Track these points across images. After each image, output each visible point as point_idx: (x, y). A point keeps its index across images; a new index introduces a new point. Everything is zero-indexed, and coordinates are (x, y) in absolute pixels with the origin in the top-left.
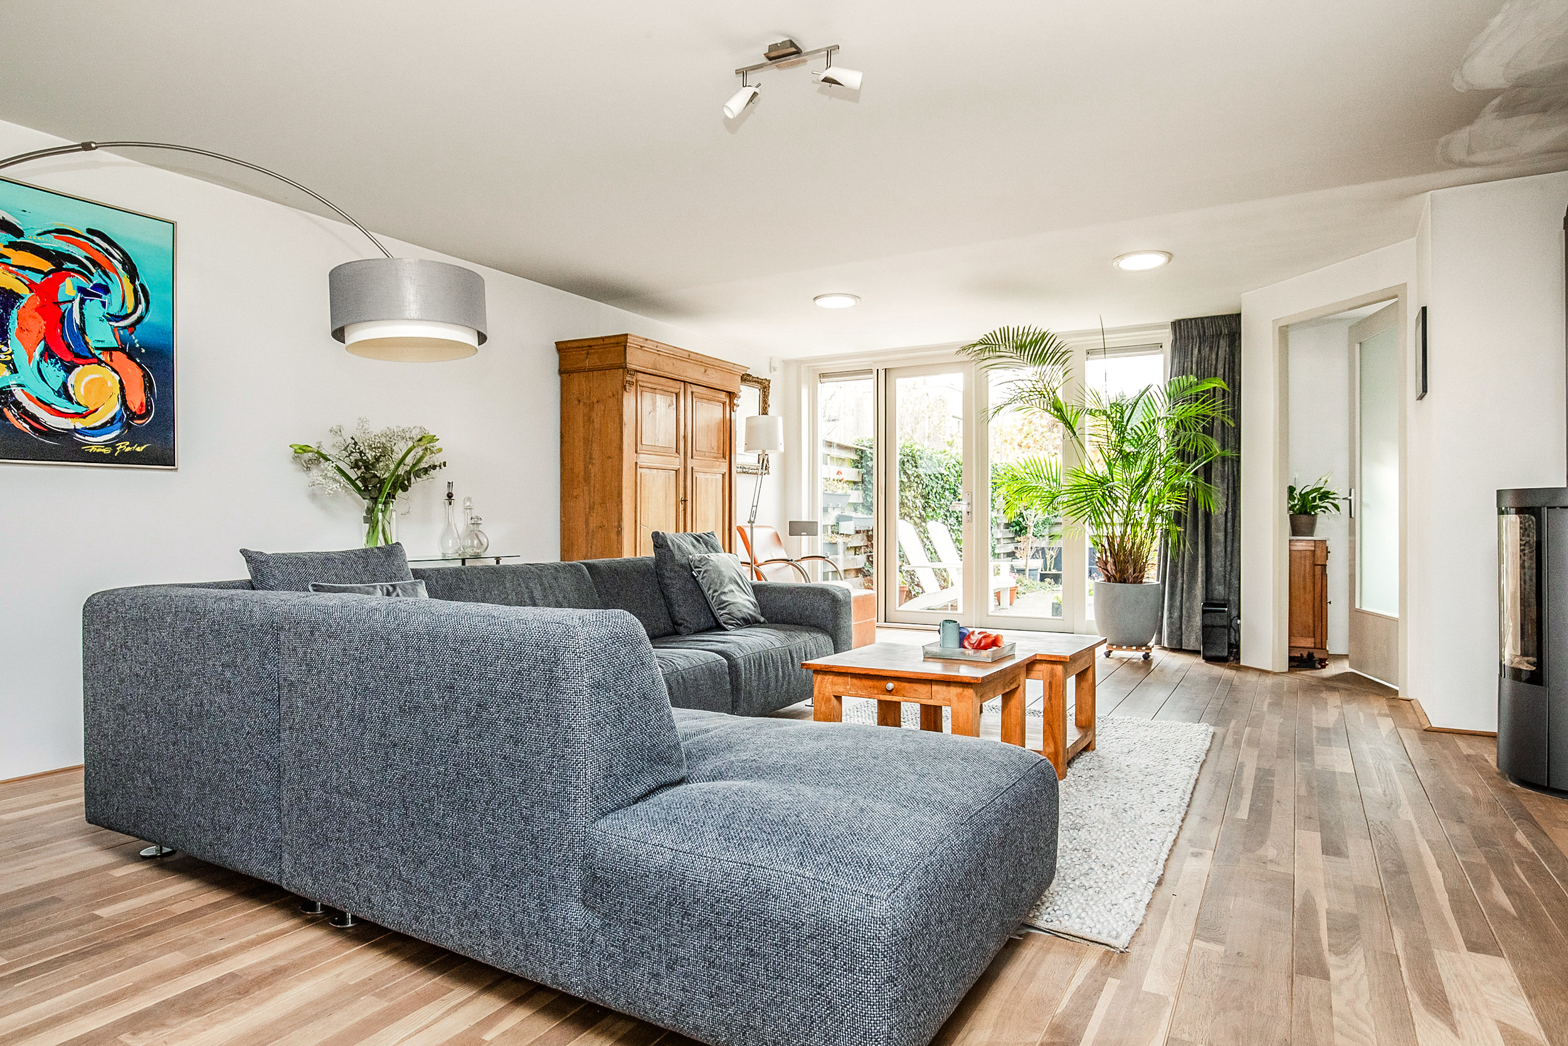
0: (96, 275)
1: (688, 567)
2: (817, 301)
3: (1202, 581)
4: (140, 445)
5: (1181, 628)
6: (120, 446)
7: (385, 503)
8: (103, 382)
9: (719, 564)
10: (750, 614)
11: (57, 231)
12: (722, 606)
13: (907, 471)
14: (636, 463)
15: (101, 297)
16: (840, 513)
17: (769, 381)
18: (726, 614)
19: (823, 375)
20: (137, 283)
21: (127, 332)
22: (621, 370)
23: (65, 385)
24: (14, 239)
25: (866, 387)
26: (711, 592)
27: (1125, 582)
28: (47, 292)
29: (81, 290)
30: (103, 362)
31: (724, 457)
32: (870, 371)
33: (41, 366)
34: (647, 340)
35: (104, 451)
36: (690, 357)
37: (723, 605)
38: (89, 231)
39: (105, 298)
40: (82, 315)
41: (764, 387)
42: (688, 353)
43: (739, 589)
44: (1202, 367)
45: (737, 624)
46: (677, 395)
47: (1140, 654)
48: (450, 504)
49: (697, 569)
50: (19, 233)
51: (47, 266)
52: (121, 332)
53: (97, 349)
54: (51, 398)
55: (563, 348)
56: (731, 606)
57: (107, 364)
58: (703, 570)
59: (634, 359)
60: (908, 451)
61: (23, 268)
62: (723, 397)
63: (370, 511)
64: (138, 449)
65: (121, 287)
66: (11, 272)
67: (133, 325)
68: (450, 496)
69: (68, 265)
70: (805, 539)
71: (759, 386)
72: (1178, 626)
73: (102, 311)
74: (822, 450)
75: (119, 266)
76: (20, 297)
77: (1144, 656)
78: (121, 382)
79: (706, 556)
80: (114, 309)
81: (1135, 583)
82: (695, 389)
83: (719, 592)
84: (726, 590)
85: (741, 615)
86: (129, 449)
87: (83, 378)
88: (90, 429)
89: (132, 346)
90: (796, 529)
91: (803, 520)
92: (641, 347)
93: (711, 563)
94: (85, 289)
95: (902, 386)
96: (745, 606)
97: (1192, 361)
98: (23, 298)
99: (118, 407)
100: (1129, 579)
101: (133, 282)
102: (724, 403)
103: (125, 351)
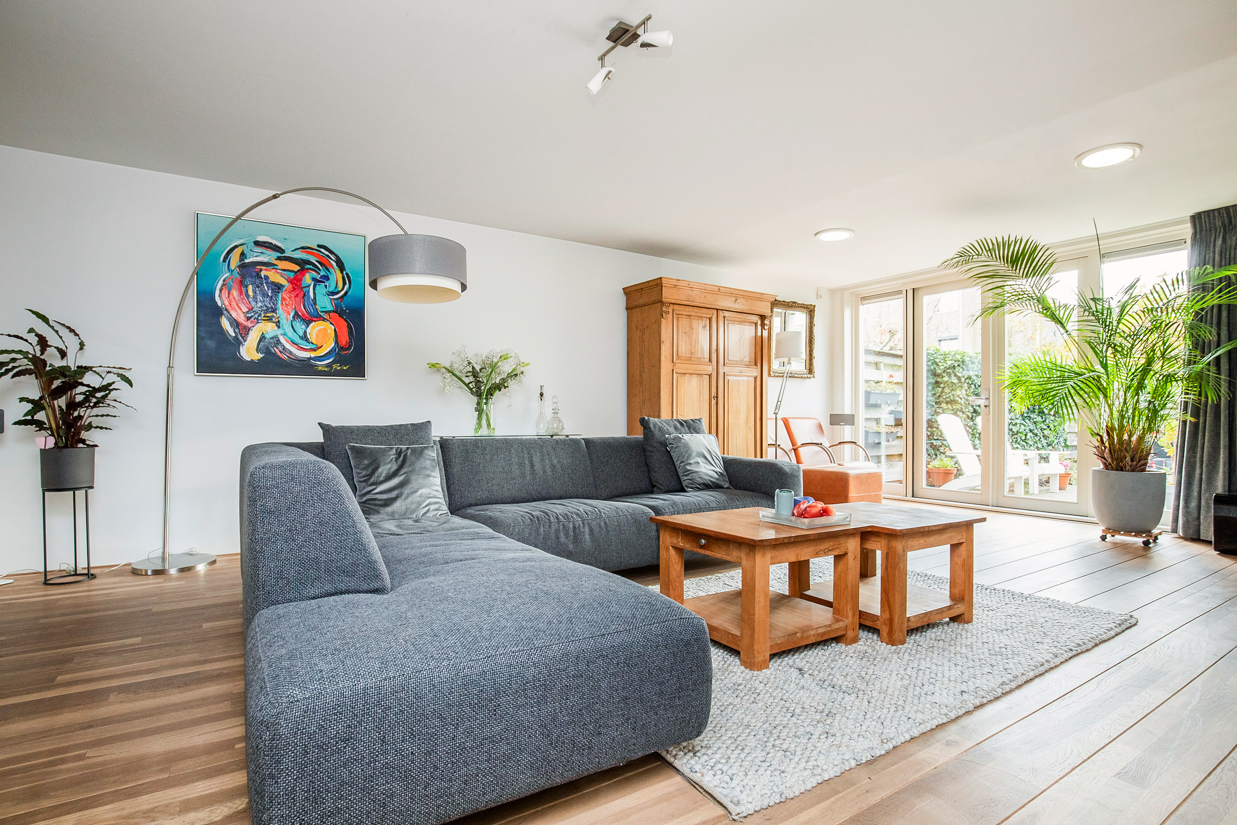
0: (322, 270)
1: (664, 444)
2: (817, 236)
3: (1224, 472)
4: (346, 366)
5: (1199, 518)
6: (334, 366)
7: (487, 399)
8: (325, 330)
9: (690, 442)
10: (711, 481)
11: (303, 248)
12: (686, 473)
13: (957, 374)
14: (673, 370)
15: (324, 282)
16: (893, 409)
17: (814, 306)
18: (688, 479)
19: (864, 299)
20: (344, 272)
21: (339, 301)
22: (660, 304)
23: (305, 332)
24: (279, 255)
25: (897, 306)
26: (679, 462)
27: (1122, 470)
28: (296, 282)
29: (314, 279)
30: (326, 319)
31: (756, 364)
32: (900, 292)
33: (293, 323)
34: (678, 280)
35: (326, 369)
36: (719, 291)
37: (688, 472)
38: (319, 246)
39: (327, 283)
40: (314, 293)
41: (810, 311)
42: (717, 288)
43: (704, 460)
44: (1227, 256)
45: (698, 488)
46: (710, 319)
47: (1139, 541)
48: (541, 400)
49: (671, 446)
50: (282, 251)
51: (296, 268)
52: (336, 302)
53: (322, 312)
54: (298, 341)
55: (628, 292)
56: (694, 474)
57: (328, 320)
58: (674, 446)
59: (668, 295)
60: (958, 357)
61: (284, 270)
62: (756, 319)
63: (478, 404)
64: (344, 368)
65: (336, 275)
66: (278, 273)
67: (342, 297)
68: (542, 395)
69: (308, 266)
70: (847, 428)
71: (805, 310)
72: (1195, 515)
73: (324, 291)
74: (863, 358)
75: (334, 264)
76: (283, 286)
77: (1144, 542)
78: (335, 330)
79: (680, 436)
80: (332, 289)
81: (1133, 471)
82: (726, 314)
83: (685, 463)
84: (692, 462)
85: (702, 481)
86: (339, 368)
87: (315, 330)
88: (318, 357)
89: (342, 309)
90: (836, 419)
91: (845, 413)
92: (675, 285)
93: (683, 441)
94: (316, 279)
95: (927, 301)
96: (707, 475)
97: (1214, 252)
98: (284, 287)
99: (333, 345)
100: (1125, 467)
101: (342, 272)
102: (756, 324)
103: (339, 311)
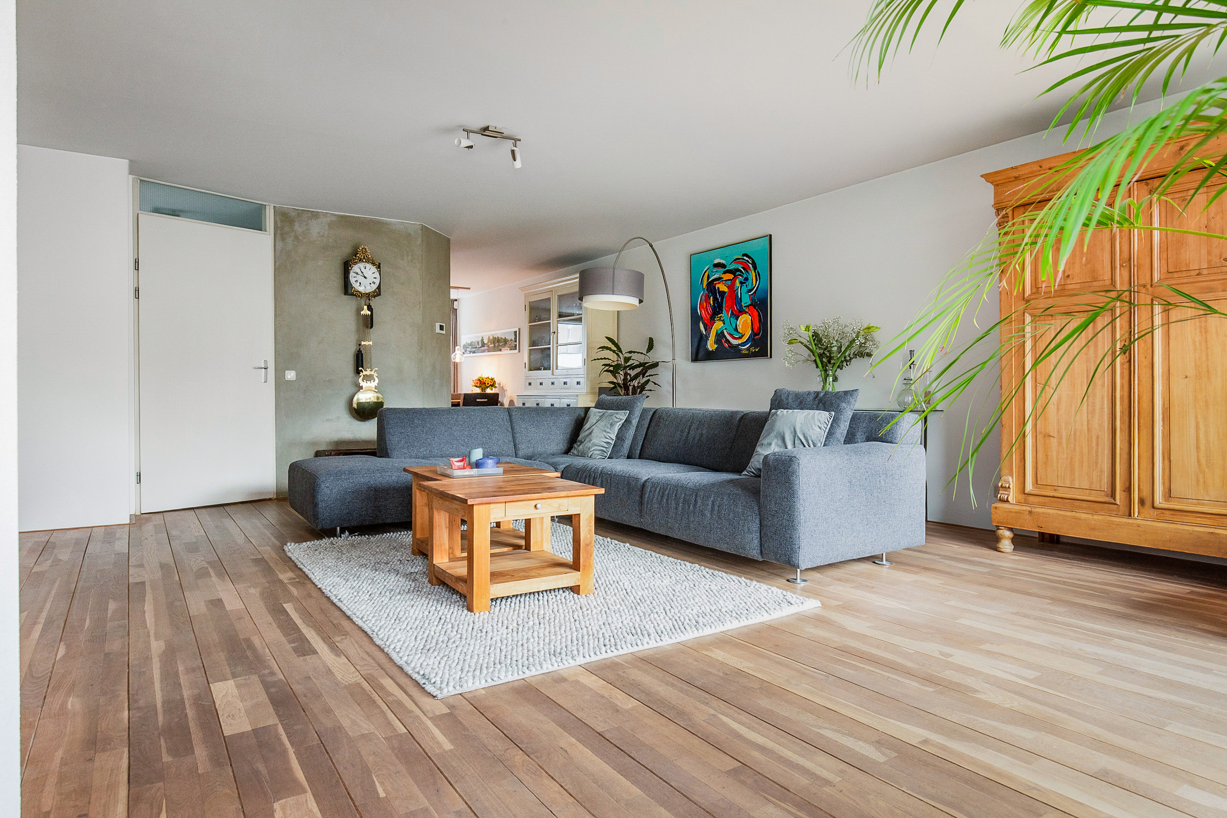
0: (745, 274)
6: (751, 349)
8: (746, 321)
11: (735, 259)
14: (1024, 313)
15: (746, 283)
21: (754, 295)
23: (737, 325)
24: (724, 269)
28: (732, 288)
33: (731, 319)
35: (747, 352)
38: (743, 254)
40: (741, 294)
50: (725, 266)
51: (732, 277)
52: (752, 297)
53: (745, 307)
54: (733, 332)
57: (748, 312)
61: (727, 281)
64: (757, 350)
65: (752, 275)
66: (724, 284)
67: (755, 292)
69: (738, 273)
73: (746, 290)
75: (751, 266)
76: (726, 292)
78: (752, 320)
80: (749, 288)
86: (754, 350)
87: (741, 322)
88: (743, 343)
89: (755, 301)
94: (742, 282)
99: (751, 332)
101: (755, 272)
103: (753, 305)
